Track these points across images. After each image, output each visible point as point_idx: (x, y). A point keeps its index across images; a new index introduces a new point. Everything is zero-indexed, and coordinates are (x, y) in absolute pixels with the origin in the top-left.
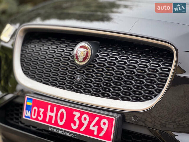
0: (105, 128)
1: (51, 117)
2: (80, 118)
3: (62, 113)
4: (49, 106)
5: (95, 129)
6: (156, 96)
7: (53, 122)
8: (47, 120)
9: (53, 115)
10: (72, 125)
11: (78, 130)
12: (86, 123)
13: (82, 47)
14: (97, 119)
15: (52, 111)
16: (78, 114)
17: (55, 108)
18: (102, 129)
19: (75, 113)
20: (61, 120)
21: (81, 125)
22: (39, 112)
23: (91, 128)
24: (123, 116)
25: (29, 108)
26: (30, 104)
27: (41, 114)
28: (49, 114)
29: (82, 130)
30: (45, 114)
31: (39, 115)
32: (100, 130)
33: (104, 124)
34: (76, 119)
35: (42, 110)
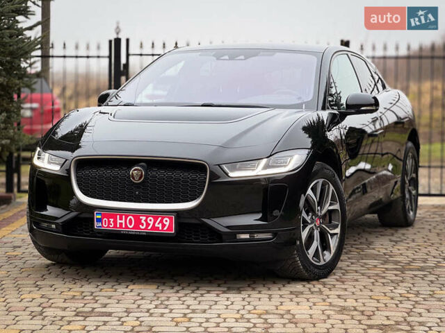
0: (167, 224)
1: (121, 224)
2: (146, 221)
3: (130, 219)
4: (118, 216)
5: (160, 226)
6: (198, 197)
7: (124, 226)
8: (118, 226)
9: (123, 221)
10: (141, 226)
11: (146, 228)
12: (152, 223)
13: (135, 170)
14: (160, 219)
15: (121, 219)
16: (144, 218)
17: (124, 217)
18: (165, 225)
19: (141, 217)
20: (131, 225)
21: (148, 225)
22: (109, 221)
23: (156, 225)
24: (178, 213)
25: (99, 220)
26: (99, 217)
27: (111, 222)
28: (119, 221)
29: (149, 228)
30: (115, 222)
31: (109, 223)
32: (164, 226)
33: (166, 221)
34: (143, 221)
35: (112, 220)
